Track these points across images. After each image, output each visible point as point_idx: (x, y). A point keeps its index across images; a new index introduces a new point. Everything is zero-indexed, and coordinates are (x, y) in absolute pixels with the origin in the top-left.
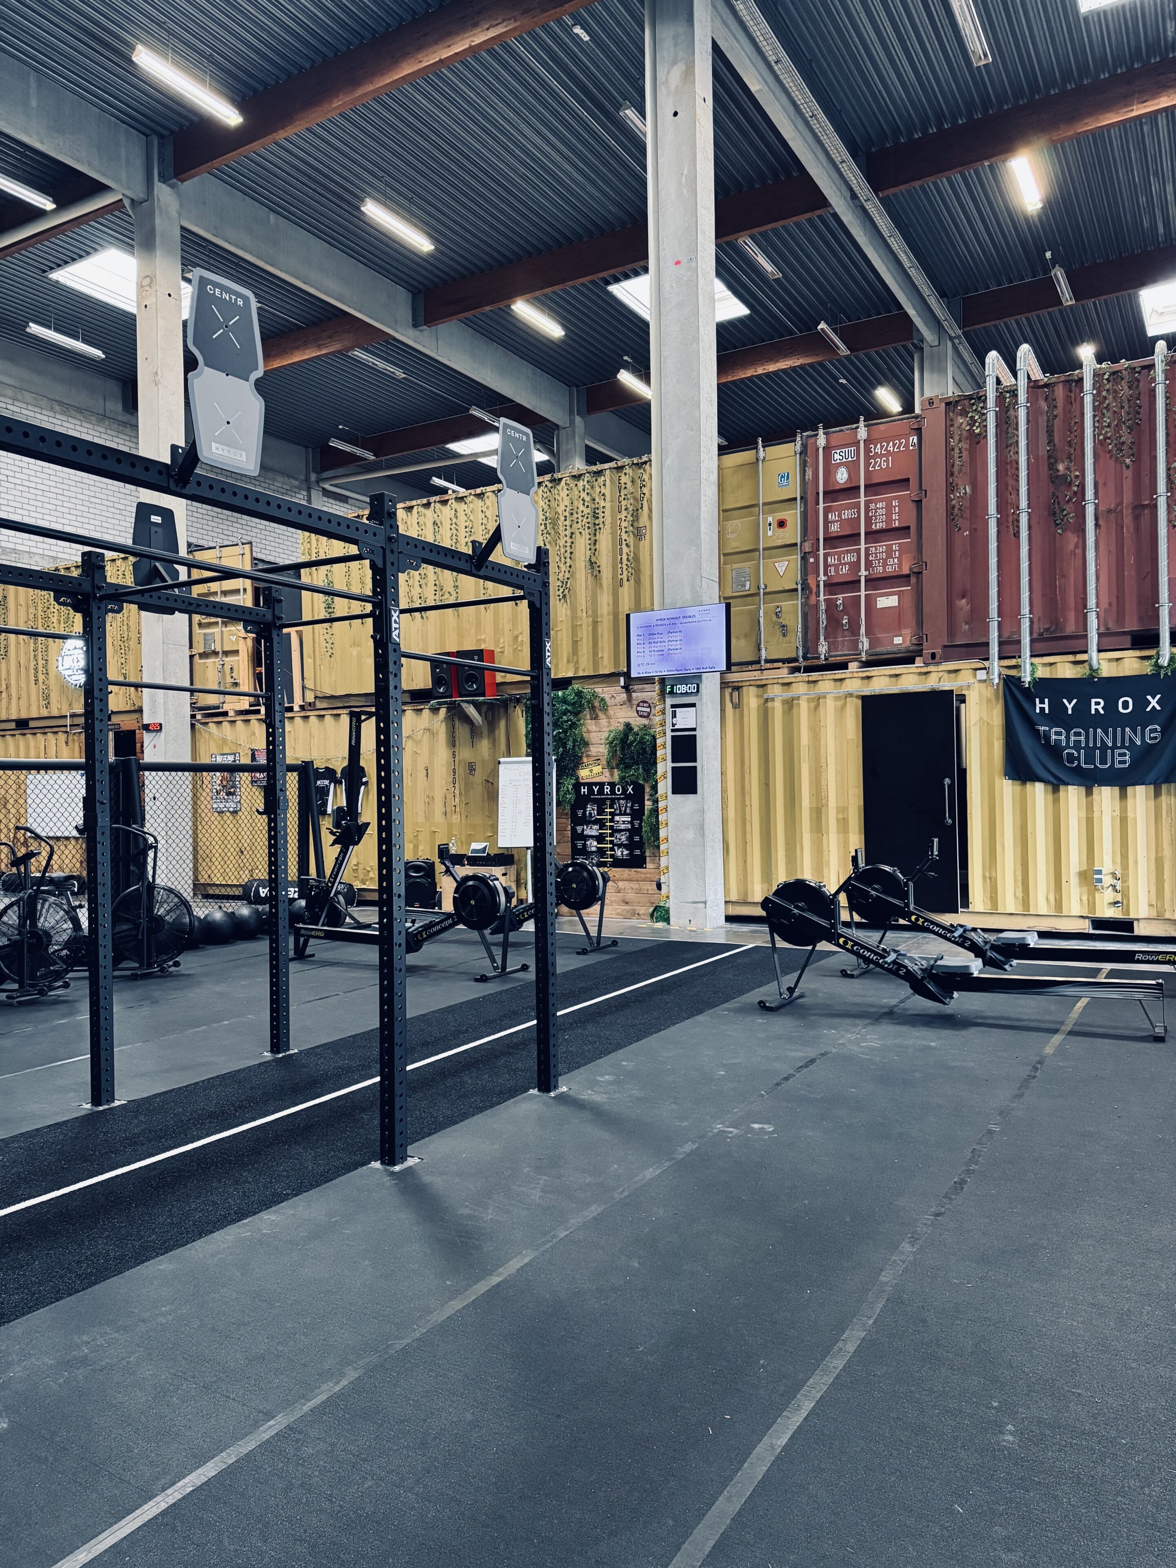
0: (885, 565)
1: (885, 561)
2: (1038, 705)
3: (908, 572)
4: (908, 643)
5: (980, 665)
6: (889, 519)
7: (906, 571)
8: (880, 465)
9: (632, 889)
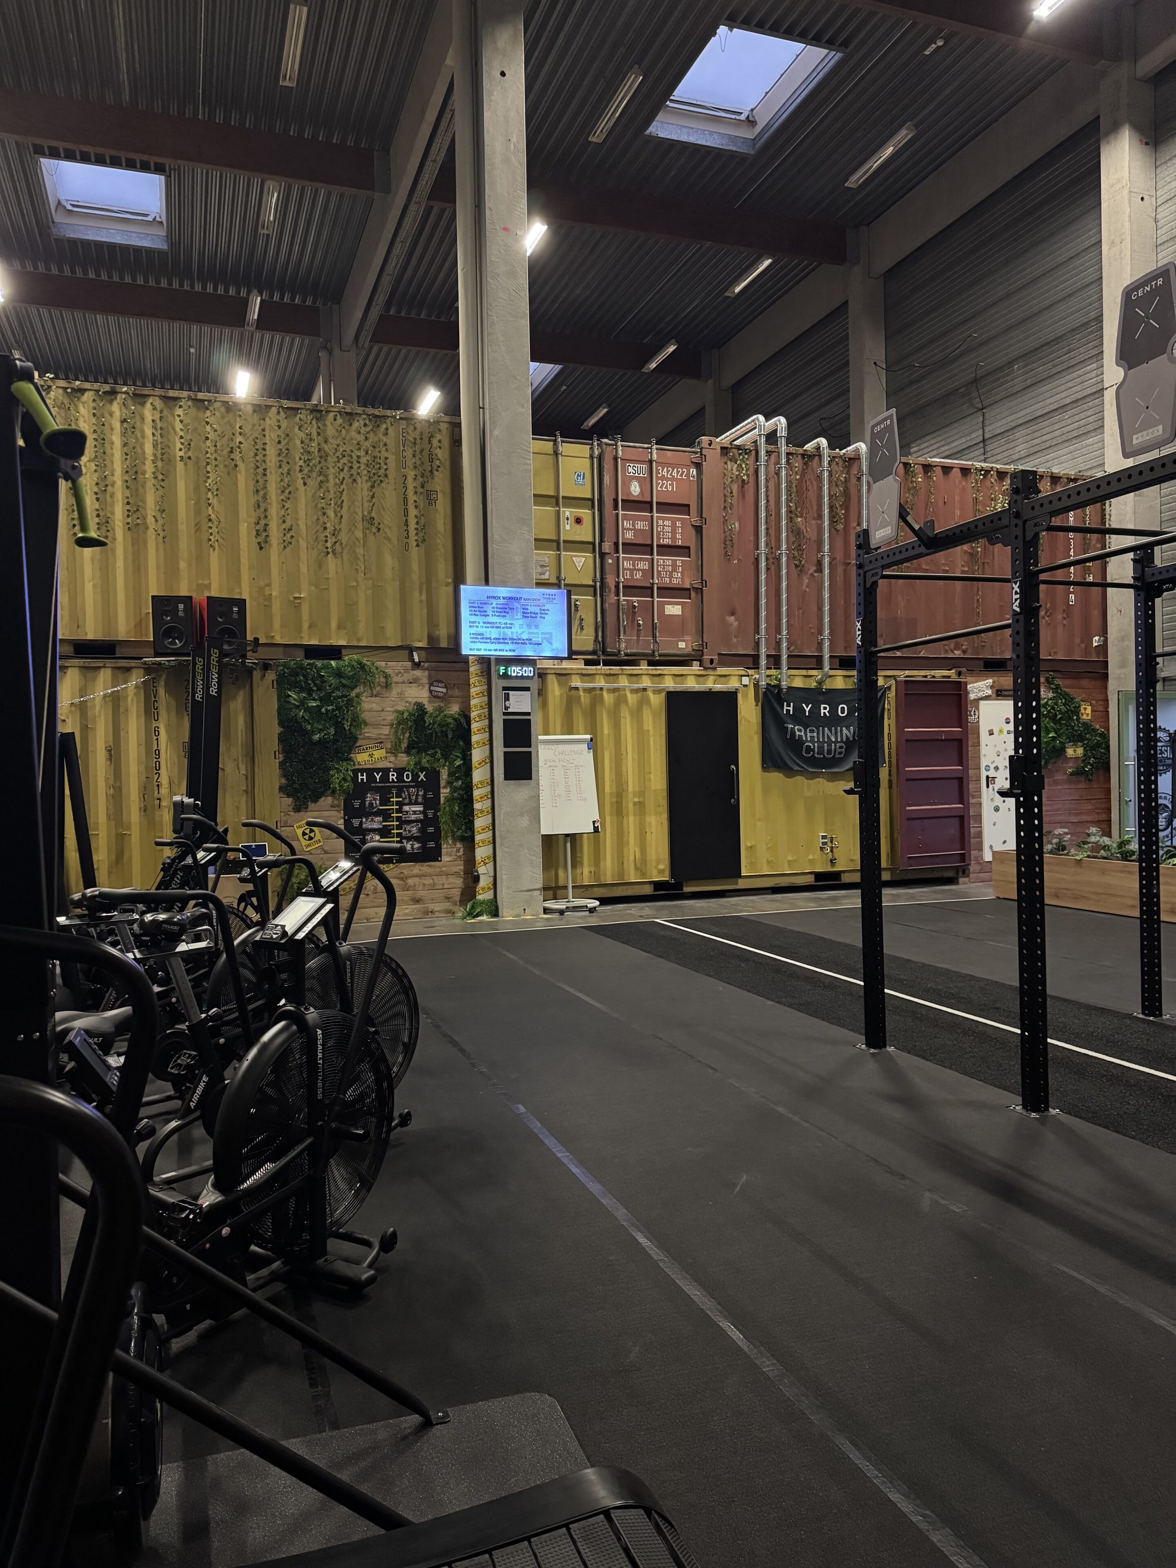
0: (671, 577)
1: (671, 573)
2: (785, 708)
3: (688, 586)
4: (690, 649)
5: (744, 673)
6: (674, 538)
7: (687, 585)
8: (666, 487)
9: (424, 885)
